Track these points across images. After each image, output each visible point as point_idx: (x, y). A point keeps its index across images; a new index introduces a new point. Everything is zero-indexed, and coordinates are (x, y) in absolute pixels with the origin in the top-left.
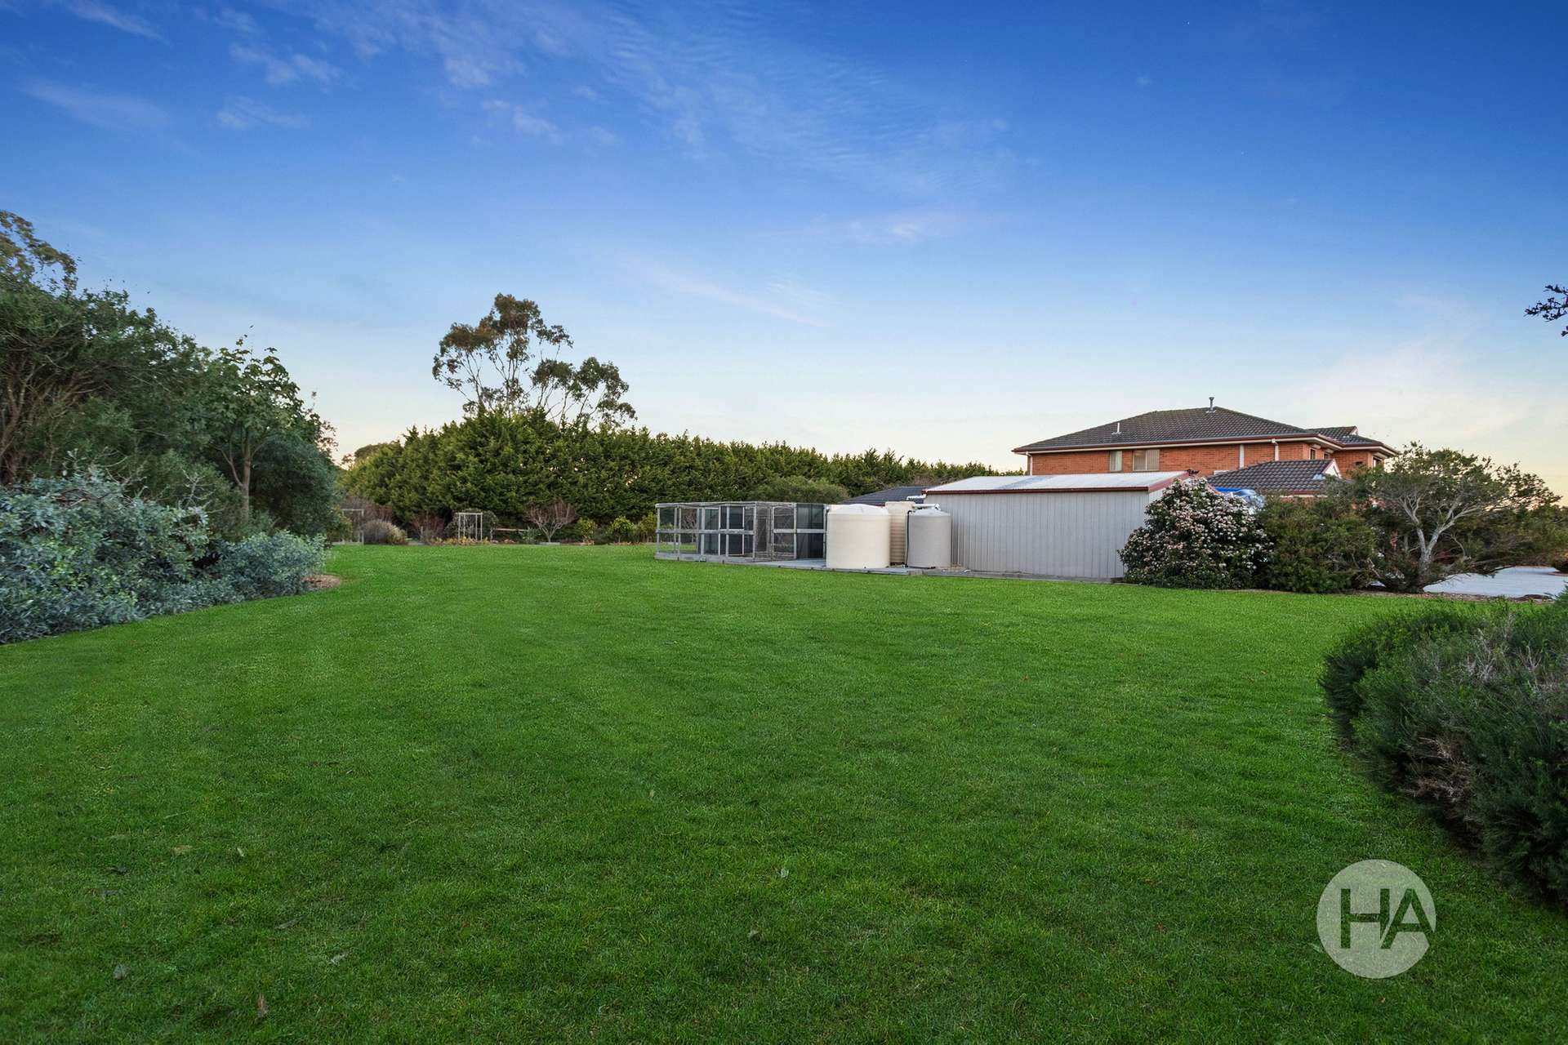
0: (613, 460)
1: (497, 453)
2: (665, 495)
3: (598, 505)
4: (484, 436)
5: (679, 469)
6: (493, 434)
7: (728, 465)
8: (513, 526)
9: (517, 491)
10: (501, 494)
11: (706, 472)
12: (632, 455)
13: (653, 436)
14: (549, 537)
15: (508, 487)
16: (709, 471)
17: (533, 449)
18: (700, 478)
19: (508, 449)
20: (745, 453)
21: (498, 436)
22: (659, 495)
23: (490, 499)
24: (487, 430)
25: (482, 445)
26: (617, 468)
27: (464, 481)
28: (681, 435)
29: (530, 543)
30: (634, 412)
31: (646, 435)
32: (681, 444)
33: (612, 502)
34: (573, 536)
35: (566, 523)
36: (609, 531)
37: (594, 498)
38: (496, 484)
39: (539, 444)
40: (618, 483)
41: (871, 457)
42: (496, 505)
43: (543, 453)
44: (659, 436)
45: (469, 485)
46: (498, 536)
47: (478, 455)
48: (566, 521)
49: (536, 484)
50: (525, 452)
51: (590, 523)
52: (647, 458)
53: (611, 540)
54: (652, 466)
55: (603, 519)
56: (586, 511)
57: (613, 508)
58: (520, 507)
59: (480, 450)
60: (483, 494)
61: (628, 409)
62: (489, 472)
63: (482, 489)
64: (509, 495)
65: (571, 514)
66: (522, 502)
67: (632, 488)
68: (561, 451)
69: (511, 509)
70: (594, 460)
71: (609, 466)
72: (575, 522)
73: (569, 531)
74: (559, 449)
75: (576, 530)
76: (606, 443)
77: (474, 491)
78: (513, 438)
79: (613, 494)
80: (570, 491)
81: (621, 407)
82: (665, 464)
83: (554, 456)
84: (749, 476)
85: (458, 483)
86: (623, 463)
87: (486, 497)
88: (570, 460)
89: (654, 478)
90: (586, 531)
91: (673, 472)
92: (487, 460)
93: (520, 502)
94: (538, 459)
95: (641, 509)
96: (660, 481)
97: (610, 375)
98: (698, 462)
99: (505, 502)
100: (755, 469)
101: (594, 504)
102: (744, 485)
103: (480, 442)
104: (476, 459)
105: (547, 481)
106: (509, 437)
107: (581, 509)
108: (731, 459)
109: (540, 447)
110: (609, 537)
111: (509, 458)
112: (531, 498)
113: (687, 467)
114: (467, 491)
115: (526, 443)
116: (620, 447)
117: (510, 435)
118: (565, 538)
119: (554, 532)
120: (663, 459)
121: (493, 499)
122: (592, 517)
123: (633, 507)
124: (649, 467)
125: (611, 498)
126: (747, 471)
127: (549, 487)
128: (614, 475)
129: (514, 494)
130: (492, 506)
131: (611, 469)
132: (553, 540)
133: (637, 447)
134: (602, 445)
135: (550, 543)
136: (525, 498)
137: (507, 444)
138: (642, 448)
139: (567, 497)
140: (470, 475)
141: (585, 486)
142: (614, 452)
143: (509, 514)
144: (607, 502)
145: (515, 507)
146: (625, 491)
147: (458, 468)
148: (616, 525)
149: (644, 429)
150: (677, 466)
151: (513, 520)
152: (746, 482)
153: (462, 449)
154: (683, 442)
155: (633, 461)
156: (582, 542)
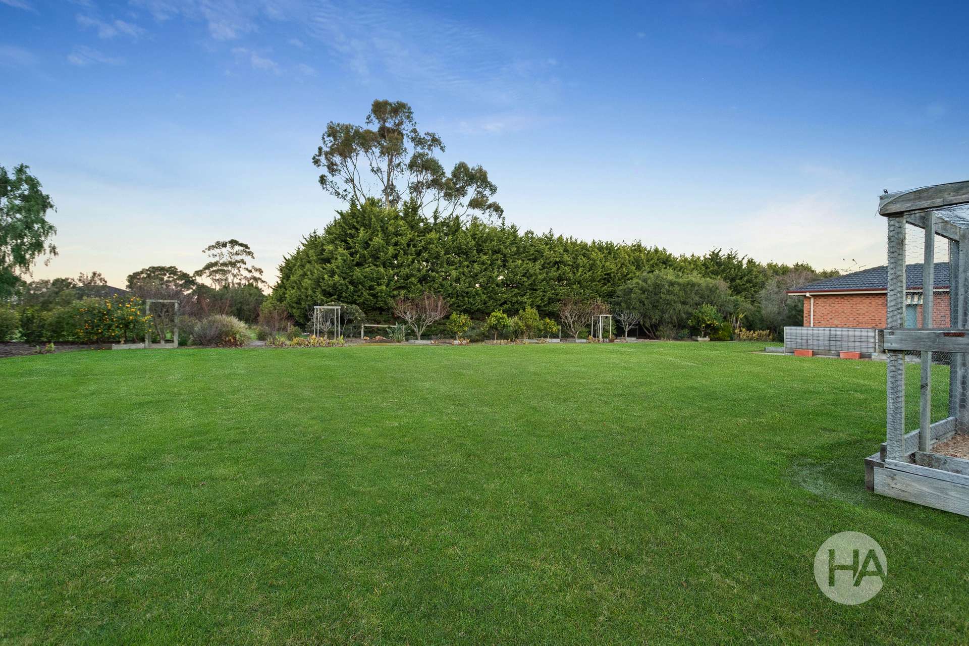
0: (485, 254)
1: (366, 245)
2: (536, 290)
3: (471, 300)
4: (355, 227)
5: (548, 264)
6: (365, 226)
7: (594, 261)
8: (386, 322)
9: (387, 286)
10: (371, 288)
11: (575, 267)
12: (504, 249)
13: (521, 233)
14: (419, 335)
15: (378, 280)
16: (578, 267)
17: (403, 241)
18: (568, 273)
19: (378, 240)
20: (609, 250)
21: (367, 226)
22: (531, 290)
23: (359, 293)
24: (357, 222)
25: (352, 236)
26: (489, 262)
27: (332, 274)
28: (547, 233)
29: (399, 341)
30: (502, 211)
31: (515, 231)
32: (548, 241)
33: (484, 297)
34: (446, 332)
35: (437, 318)
36: (484, 327)
37: (467, 293)
38: (365, 277)
39: (410, 236)
40: (490, 277)
41: (715, 256)
42: (366, 300)
43: (414, 246)
44: (527, 233)
45: (336, 277)
46: (370, 332)
47: (348, 248)
48: (437, 316)
49: (407, 277)
50: (396, 244)
51: (464, 318)
52: (518, 253)
53: (485, 337)
54: (523, 261)
55: (478, 314)
56: (458, 306)
57: (485, 303)
58: (391, 302)
59: (350, 240)
60: (351, 288)
61: (497, 209)
62: (359, 264)
63: (351, 283)
64: (378, 289)
65: (443, 308)
66: (394, 297)
67: (504, 283)
68: (433, 243)
69: (381, 304)
70: (466, 254)
71: (481, 260)
72: (447, 317)
73: (441, 327)
74: (431, 242)
75: (449, 326)
76: (477, 236)
77: (341, 284)
78: (384, 230)
79: (485, 289)
80: (442, 286)
81: (490, 207)
82: (535, 260)
83: (425, 249)
84: (613, 272)
85: (326, 276)
86: (494, 257)
87: (355, 291)
88: (443, 253)
89: (526, 273)
90: (460, 327)
91: (543, 267)
92: (356, 252)
93: (391, 297)
94: (409, 251)
95: (513, 304)
96: (531, 276)
97: (479, 178)
98: (566, 258)
99: (375, 296)
100: (619, 265)
101: (467, 299)
102: (609, 282)
103: (350, 234)
104: (345, 252)
105: (419, 275)
106: (379, 229)
107: (454, 304)
108: (595, 255)
109: (411, 240)
110: (483, 334)
111: (378, 250)
112: (403, 292)
113: (556, 263)
114: (335, 284)
115: (397, 234)
116: (492, 240)
117: (381, 227)
118: (437, 335)
119: (424, 328)
120: (533, 254)
121: (362, 293)
122: (465, 311)
123: (505, 302)
124: (520, 261)
125: (483, 293)
126: (611, 266)
127: (420, 281)
128: (485, 270)
129: (384, 288)
130: (361, 301)
131: (483, 263)
132: (424, 336)
133: (508, 242)
134: (474, 239)
135: (419, 342)
136: (395, 292)
137: (377, 235)
138: (512, 243)
139: (439, 292)
140: (338, 267)
141: (458, 280)
142: (487, 246)
143: (381, 310)
144: (480, 296)
145: (385, 302)
146: (497, 285)
147: (328, 261)
148: (492, 320)
149: (513, 227)
150: (548, 261)
151: (385, 316)
152: (611, 278)
153: (332, 242)
154: (550, 239)
155: (505, 256)
156: (455, 339)
